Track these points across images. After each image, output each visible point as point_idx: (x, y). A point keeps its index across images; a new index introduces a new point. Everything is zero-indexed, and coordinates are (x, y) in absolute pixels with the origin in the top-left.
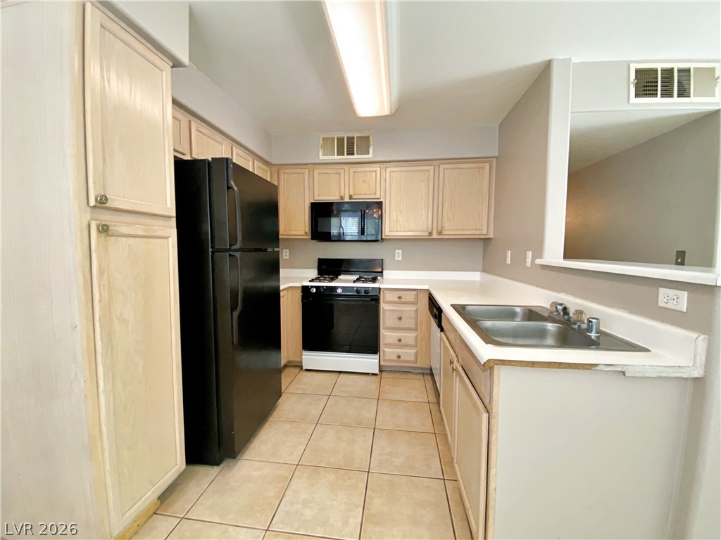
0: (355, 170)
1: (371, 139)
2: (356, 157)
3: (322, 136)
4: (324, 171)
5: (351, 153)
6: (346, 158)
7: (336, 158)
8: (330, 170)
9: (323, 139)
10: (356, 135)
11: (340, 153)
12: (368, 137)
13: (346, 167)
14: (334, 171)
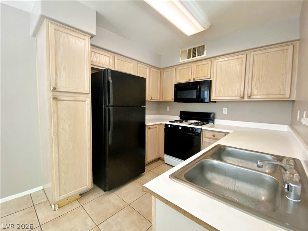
0: (197, 64)
1: (205, 46)
2: (197, 58)
3: (181, 51)
4: (182, 68)
5: (194, 56)
6: (192, 59)
7: (187, 60)
8: (185, 67)
9: (182, 52)
10: (197, 46)
11: (189, 57)
12: (204, 45)
13: (192, 64)
14: (186, 67)
